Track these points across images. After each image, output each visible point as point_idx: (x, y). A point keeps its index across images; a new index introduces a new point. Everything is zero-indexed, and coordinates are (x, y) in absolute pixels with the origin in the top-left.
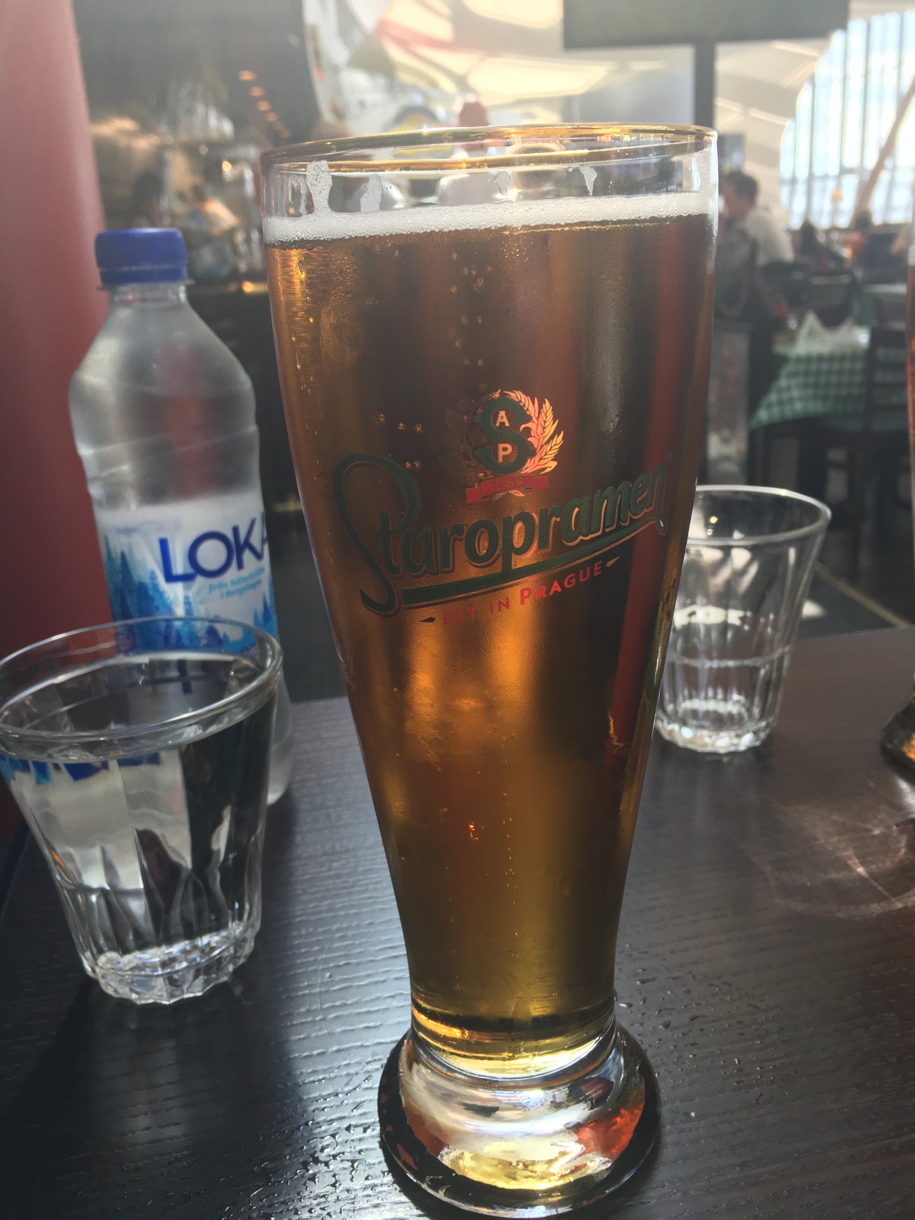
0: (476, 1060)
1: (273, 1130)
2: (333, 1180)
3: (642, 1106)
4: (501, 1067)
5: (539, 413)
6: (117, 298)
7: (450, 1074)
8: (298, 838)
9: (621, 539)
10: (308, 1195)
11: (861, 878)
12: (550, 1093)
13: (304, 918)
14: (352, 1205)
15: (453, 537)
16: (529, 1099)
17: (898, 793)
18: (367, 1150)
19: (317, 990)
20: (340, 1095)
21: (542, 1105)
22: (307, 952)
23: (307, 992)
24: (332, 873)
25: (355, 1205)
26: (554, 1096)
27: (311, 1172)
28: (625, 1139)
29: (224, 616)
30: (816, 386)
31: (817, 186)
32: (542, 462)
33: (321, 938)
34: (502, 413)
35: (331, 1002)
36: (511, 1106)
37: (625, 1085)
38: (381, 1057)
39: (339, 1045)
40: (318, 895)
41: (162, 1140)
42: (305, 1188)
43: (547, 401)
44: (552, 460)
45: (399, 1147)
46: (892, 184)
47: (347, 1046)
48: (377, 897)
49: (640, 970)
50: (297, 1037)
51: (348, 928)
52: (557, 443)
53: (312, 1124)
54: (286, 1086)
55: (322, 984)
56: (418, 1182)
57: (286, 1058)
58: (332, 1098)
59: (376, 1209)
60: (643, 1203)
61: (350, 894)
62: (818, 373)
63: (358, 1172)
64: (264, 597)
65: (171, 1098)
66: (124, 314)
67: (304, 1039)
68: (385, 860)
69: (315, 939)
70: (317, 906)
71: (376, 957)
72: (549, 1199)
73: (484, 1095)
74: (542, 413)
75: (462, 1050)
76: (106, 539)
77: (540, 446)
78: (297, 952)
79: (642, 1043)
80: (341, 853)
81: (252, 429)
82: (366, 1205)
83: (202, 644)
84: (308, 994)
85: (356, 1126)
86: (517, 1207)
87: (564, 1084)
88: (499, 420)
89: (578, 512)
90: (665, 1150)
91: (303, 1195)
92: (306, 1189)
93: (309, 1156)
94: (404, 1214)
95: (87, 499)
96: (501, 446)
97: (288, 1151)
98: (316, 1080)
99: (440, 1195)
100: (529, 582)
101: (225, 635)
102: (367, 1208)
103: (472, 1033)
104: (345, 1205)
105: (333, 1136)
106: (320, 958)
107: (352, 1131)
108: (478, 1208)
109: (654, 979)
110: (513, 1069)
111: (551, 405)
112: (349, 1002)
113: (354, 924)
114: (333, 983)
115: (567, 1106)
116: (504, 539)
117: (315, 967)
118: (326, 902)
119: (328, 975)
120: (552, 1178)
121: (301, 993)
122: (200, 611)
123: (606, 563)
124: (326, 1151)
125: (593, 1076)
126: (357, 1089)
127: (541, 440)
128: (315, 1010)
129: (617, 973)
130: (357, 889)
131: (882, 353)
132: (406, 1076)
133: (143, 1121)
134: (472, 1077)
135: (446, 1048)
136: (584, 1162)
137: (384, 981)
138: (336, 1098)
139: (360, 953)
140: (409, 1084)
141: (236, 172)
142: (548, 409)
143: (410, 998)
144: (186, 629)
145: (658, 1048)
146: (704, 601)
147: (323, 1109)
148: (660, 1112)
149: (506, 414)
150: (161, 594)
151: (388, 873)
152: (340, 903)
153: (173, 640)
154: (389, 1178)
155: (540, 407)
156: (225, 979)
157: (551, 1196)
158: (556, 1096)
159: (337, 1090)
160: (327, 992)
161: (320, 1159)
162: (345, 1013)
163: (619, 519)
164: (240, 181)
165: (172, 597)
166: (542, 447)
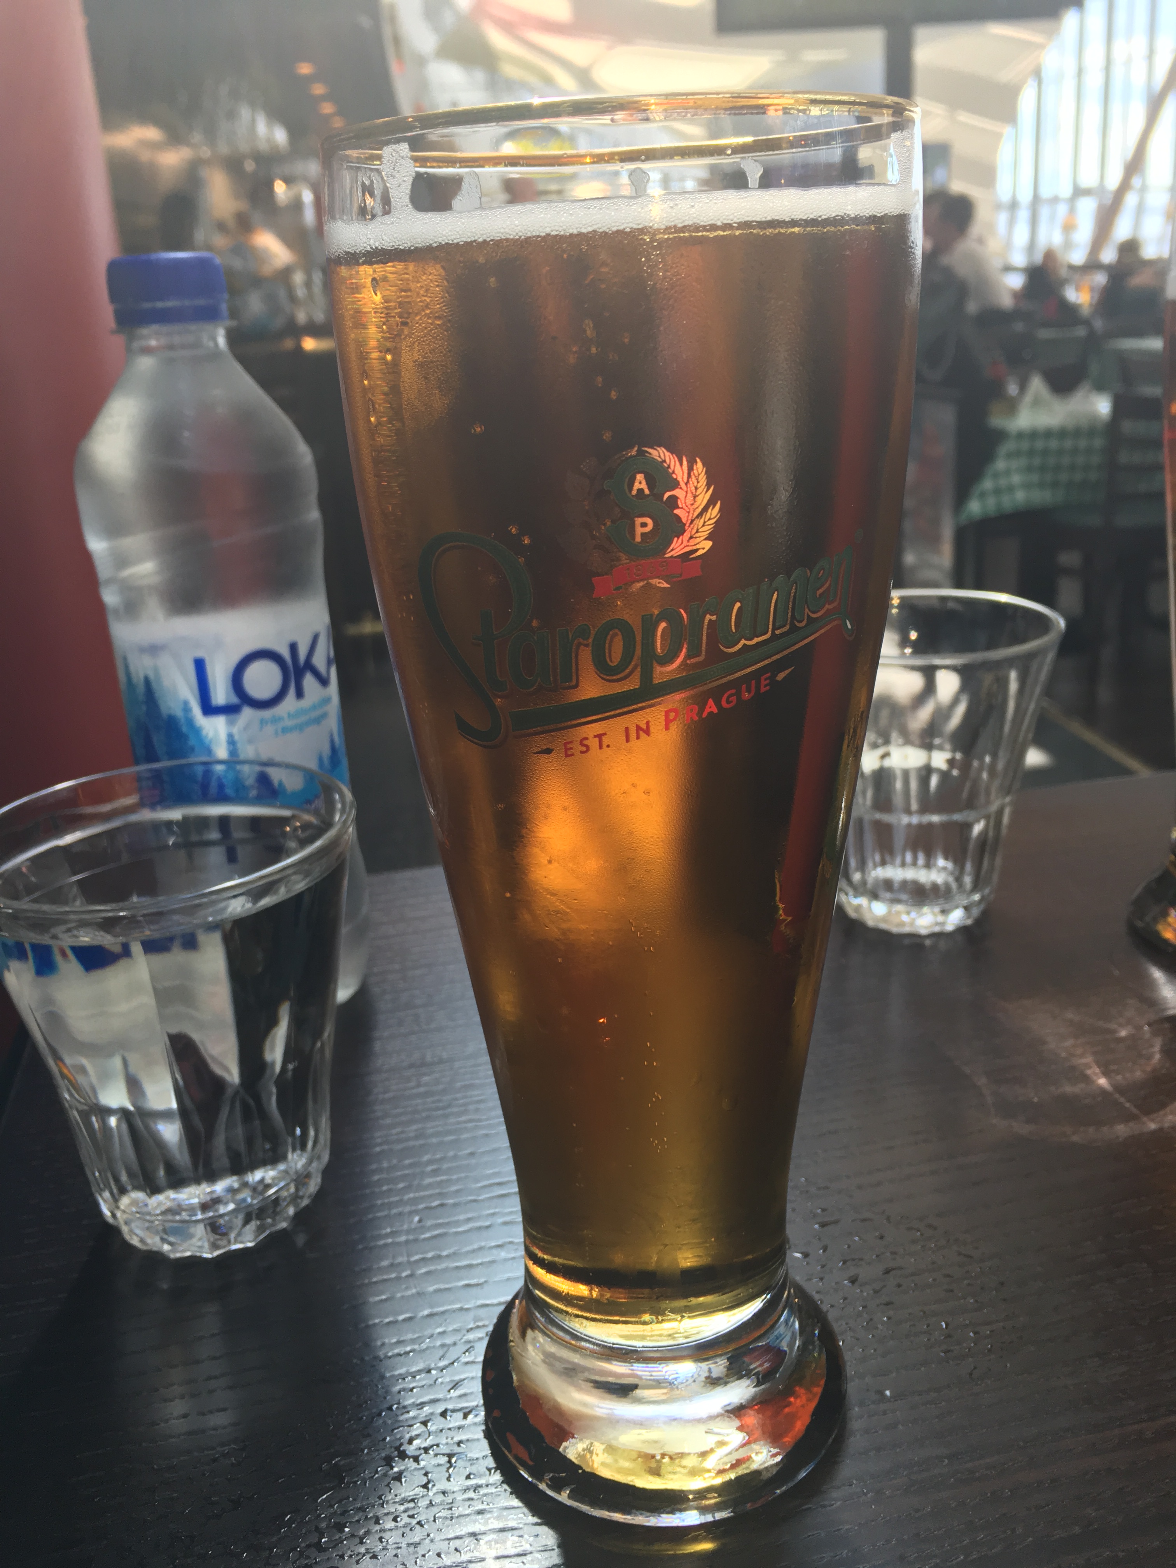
0: (609, 1325)
1: (347, 1417)
2: (424, 1480)
3: (823, 1382)
4: (641, 1333)
5: (689, 476)
6: (136, 345)
7: (573, 1342)
8: (377, 1046)
9: (795, 644)
10: (392, 1499)
11: (1103, 1092)
12: (704, 1366)
13: (385, 1147)
14: (450, 1512)
15: (576, 642)
16: (677, 1373)
17: (1151, 984)
18: (468, 1440)
19: (403, 1238)
20: (433, 1372)
21: (694, 1381)
22: (390, 1190)
23: (390, 1240)
24: (422, 1089)
25: (453, 1512)
26: (710, 1370)
27: (396, 1470)
28: (800, 1426)
29: (278, 758)
30: (1042, 469)
31: (1044, 212)
32: (692, 542)
33: (407, 1172)
34: (640, 477)
35: (422, 1253)
36: (654, 1383)
37: (800, 1355)
38: (486, 1323)
39: (432, 1307)
40: (404, 1118)
41: (203, 1431)
42: (389, 1489)
43: (698, 460)
44: (706, 539)
45: (511, 1438)
46: (1140, 209)
47: (442, 1309)
48: (479, 1120)
49: (819, 1211)
50: (377, 1299)
51: (442, 1159)
52: (712, 517)
53: (397, 1408)
54: (362, 1360)
55: (408, 1232)
56: (534, 1481)
57: (363, 1325)
58: (423, 1375)
59: (480, 1517)
60: (824, 1506)
61: (446, 1116)
62: (1045, 452)
63: (456, 1469)
64: (332, 736)
65: (216, 1377)
66: (145, 364)
67: (386, 1300)
68: (491, 1072)
69: (399, 1173)
70: (402, 1132)
71: (478, 1195)
72: (703, 1502)
73: (618, 1369)
74: (693, 477)
75: (590, 1311)
76: (125, 659)
77: (689, 521)
78: (377, 1190)
79: (821, 1303)
80: (433, 1064)
81: (314, 515)
82: (467, 1512)
83: (251, 795)
84: (392, 1243)
85: (454, 1411)
86: (663, 1513)
87: (721, 1355)
88: (637, 485)
89: (739, 608)
90: (852, 1439)
91: (386, 1499)
92: (390, 1492)
93: (393, 1450)
94: (516, 1522)
95: (100, 607)
96: (639, 521)
97: (366, 1443)
98: (402, 1352)
99: (564, 1497)
100: (675, 699)
101: (281, 783)
102: (468, 1515)
103: (603, 1290)
104: (440, 1512)
105: (425, 1423)
106: (406, 1197)
107: (448, 1418)
108: (612, 1514)
109: (836, 1222)
110: (657, 1335)
111: (704, 465)
112: (445, 1253)
113: (451, 1154)
114: (423, 1229)
115: (726, 1383)
116: (643, 644)
117: (400, 1209)
118: (414, 1127)
119: (417, 1219)
120: (707, 1475)
121: (381, 1242)
122: (248, 751)
123: (776, 675)
124: (416, 1443)
125: (760, 1344)
126: (456, 1364)
127: (691, 512)
128: (400, 1264)
129: (789, 1215)
130: (455, 1110)
131: (1128, 427)
132: (518, 1347)
133: (178, 1407)
134: (603, 1346)
135: (569, 1310)
136: (749, 1454)
137: (488, 1227)
138: (428, 1375)
139: (457, 1191)
140: (522, 1356)
141: (291, 194)
142: (700, 471)
143: (522, 1248)
144: (231, 776)
145: (843, 1309)
146: (901, 741)
147: (411, 1390)
148: (846, 1390)
149: (646, 478)
150: (197, 731)
151: (494, 1089)
152: (432, 1127)
153: (213, 789)
154: (497, 1477)
155: (690, 469)
156: (284, 1225)
157: (705, 1498)
158: (712, 1370)
159: (429, 1365)
160: (416, 1240)
161: (407, 1452)
162: (439, 1267)
163: (793, 617)
164: (297, 205)
165: (211, 734)
166: (692, 521)
